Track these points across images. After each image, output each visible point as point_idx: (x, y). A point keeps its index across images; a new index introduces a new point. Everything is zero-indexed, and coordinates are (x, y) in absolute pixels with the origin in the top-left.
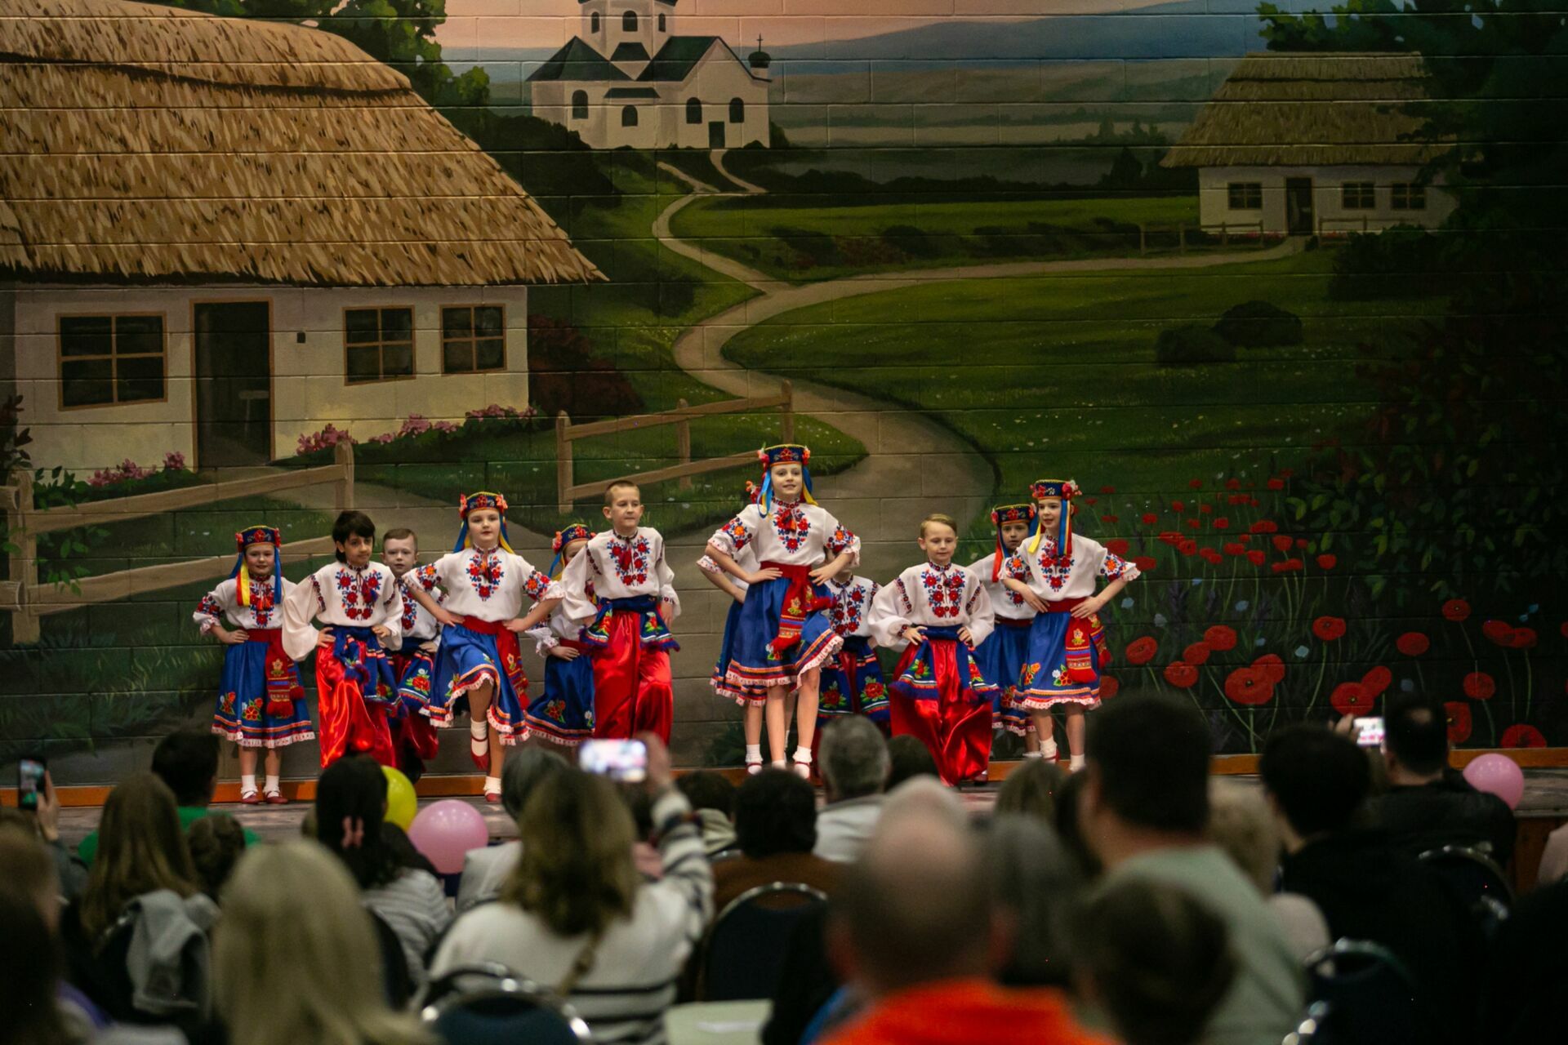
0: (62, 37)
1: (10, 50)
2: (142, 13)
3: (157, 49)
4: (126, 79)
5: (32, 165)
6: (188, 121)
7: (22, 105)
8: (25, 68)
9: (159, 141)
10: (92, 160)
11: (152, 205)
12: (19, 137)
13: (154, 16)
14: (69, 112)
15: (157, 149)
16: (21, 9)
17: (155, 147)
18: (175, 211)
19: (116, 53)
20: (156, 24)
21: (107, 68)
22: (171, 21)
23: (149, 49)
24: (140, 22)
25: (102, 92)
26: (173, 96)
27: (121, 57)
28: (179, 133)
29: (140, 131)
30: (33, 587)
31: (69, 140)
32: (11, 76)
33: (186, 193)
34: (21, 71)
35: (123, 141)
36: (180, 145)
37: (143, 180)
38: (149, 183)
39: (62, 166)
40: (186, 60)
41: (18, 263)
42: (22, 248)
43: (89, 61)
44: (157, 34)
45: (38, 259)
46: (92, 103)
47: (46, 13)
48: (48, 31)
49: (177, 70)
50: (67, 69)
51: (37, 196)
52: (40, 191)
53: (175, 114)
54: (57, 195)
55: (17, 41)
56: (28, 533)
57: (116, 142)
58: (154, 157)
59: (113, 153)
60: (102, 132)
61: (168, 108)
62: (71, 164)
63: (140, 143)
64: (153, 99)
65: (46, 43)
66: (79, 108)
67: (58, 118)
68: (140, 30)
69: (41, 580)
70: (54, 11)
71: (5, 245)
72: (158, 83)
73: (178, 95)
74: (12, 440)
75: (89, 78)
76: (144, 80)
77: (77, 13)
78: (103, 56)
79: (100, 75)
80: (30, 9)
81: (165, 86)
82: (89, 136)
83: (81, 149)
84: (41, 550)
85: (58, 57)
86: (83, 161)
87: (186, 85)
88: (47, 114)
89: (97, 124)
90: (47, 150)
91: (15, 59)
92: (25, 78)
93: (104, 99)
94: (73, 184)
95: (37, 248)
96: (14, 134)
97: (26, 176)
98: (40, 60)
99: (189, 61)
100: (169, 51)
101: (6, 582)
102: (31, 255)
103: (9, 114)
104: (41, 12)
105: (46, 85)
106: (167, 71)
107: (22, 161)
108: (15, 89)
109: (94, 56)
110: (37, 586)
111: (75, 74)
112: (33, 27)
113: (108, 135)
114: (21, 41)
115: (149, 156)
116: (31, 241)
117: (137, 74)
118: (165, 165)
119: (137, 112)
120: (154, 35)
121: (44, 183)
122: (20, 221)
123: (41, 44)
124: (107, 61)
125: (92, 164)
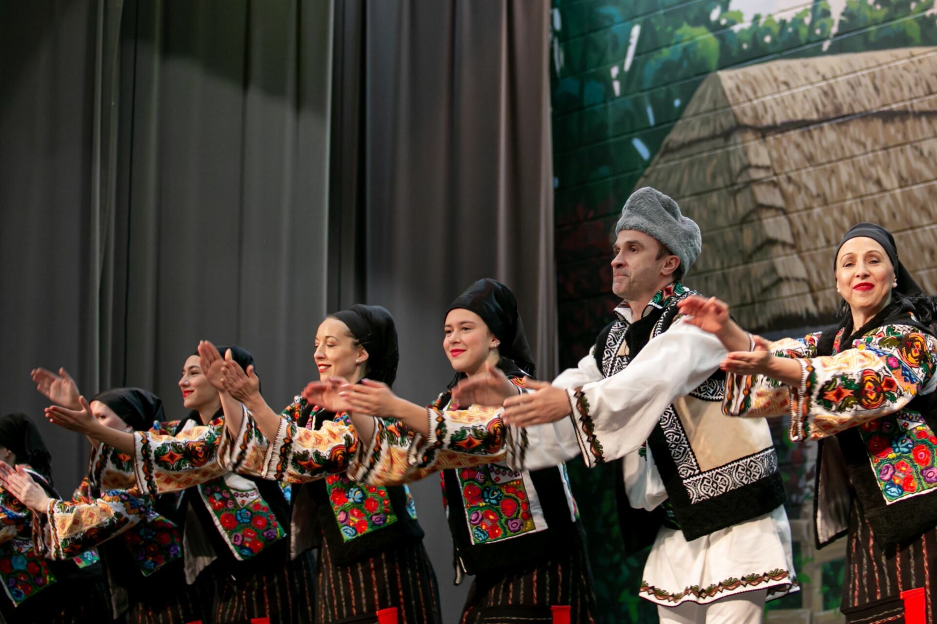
0: (835, 96)
1: (800, 117)
2: (889, 59)
3: (901, 89)
4: (878, 124)
5: (815, 217)
6: (926, 153)
7: (807, 164)
8: (809, 131)
9: (905, 174)
10: (856, 203)
11: (900, 238)
12: (807, 194)
13: (898, 60)
14: (841, 164)
15: (903, 184)
16: (807, 79)
17: (903, 182)
18: (917, 239)
19: (872, 102)
20: (900, 67)
21: (866, 116)
22: (912, 62)
23: (896, 91)
24: (890, 68)
25: (863, 138)
26: (915, 132)
27: (875, 105)
28: (919, 165)
29: (891, 170)
30: (821, 614)
31: (841, 190)
32: (800, 140)
33: (925, 221)
34: (807, 135)
35: (878, 182)
36: (921, 175)
37: (894, 216)
38: (898, 217)
39: (836, 214)
40: (922, 93)
41: (807, 311)
42: (809, 297)
43: (854, 114)
44: (902, 76)
45: (821, 304)
46: (857, 152)
47: (824, 78)
48: (826, 94)
49: (918, 105)
50: (839, 124)
51: (819, 245)
52: (821, 242)
53: (916, 148)
54: (833, 242)
55: (803, 108)
56: (816, 562)
57: (874, 184)
58: (903, 193)
59: (872, 194)
60: (864, 177)
61: (911, 143)
62: (842, 211)
63: (890, 181)
64: (900, 137)
65: (824, 106)
66: (847, 158)
67: (833, 171)
68: (889, 75)
69: (826, 607)
70: (829, 75)
71: (797, 295)
72: (903, 121)
73: (918, 130)
74: (804, 476)
75: (855, 129)
76: (893, 121)
77: (845, 71)
78: (863, 106)
79: (861, 124)
80: (813, 78)
81: (909, 123)
82: (854, 182)
83: (849, 195)
84: (826, 580)
85: (832, 115)
86: (851, 207)
87: (924, 119)
88: (825, 169)
89: (861, 171)
90: (825, 203)
91: (803, 125)
92: (810, 141)
93: (864, 145)
94: (842, 229)
95: (820, 294)
96: (803, 193)
97: (811, 229)
98: (820, 121)
99: (926, 95)
100: (910, 90)
101: (800, 611)
102: (815, 301)
103: (800, 175)
104: (820, 78)
105: (824, 143)
106: (910, 109)
107: (809, 216)
108: (803, 152)
109: (857, 109)
110: (822, 613)
111: (844, 128)
112: (815, 94)
113: (867, 178)
114: (807, 107)
115: (898, 191)
116: (815, 287)
117: (887, 116)
118: (909, 198)
119: (889, 154)
120: (900, 79)
121: (824, 233)
122: (808, 272)
123: (820, 107)
124: (866, 111)
125: (858, 208)
